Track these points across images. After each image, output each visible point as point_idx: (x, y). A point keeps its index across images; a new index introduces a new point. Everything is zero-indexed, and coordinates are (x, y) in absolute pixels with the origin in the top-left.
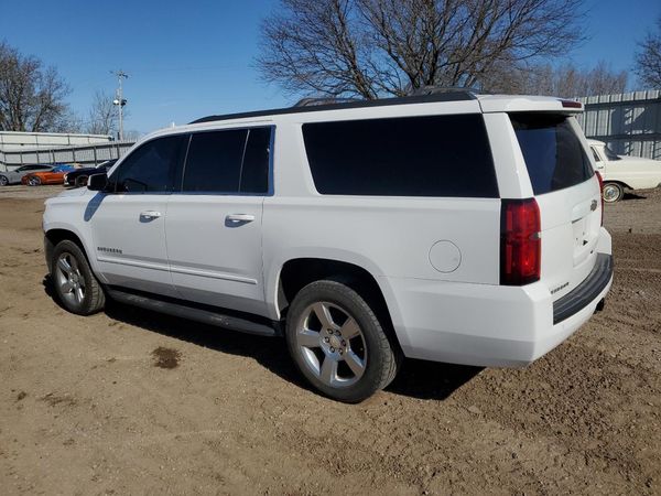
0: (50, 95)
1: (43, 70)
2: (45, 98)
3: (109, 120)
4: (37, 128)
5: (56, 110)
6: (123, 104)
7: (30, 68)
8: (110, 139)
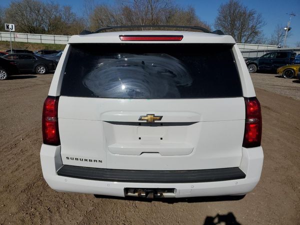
0: (255, 27)
1: (256, 16)
2: (253, 28)
3: (281, 38)
4: (246, 42)
5: (256, 33)
6: (289, 30)
7: (251, 14)
8: (278, 47)
